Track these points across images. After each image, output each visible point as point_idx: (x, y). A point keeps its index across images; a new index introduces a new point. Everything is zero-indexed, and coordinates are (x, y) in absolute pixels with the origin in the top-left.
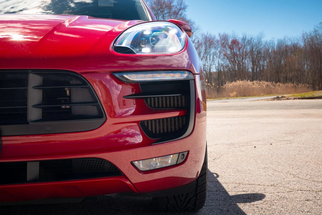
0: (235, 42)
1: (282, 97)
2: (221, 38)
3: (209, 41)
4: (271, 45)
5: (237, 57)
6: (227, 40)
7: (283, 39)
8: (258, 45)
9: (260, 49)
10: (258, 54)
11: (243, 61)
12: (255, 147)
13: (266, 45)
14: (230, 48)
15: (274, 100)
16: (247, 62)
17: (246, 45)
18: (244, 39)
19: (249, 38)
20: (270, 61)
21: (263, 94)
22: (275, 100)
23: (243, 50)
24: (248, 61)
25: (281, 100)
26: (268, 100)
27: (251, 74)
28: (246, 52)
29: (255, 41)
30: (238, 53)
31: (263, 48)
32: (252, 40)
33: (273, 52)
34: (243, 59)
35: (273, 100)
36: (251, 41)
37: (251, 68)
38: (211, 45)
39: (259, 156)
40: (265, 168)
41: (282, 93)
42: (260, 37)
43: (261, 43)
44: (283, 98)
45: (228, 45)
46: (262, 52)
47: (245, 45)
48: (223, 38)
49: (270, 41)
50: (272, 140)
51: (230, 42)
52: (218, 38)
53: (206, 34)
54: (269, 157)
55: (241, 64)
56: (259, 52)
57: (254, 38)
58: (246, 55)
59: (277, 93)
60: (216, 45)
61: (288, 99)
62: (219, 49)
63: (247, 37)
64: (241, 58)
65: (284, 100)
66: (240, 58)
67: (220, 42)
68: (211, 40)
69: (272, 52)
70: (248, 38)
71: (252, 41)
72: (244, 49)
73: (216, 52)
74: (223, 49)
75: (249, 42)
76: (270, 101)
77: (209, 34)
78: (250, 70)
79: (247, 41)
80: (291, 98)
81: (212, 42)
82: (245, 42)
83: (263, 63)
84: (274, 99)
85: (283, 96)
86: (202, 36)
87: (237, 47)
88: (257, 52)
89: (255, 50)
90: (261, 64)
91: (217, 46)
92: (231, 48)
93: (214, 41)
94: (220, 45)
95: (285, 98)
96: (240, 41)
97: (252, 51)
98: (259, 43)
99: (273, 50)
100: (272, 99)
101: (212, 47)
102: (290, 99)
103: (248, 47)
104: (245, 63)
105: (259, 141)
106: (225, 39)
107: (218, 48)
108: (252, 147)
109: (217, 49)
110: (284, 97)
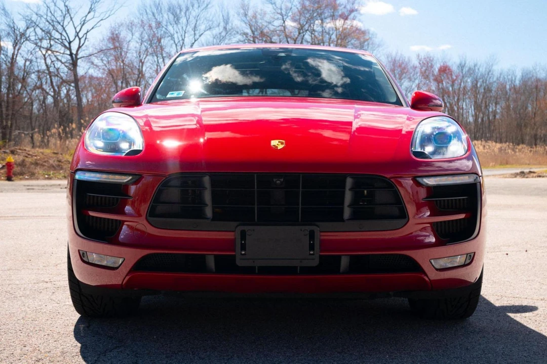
0: (444, 70)
1: (531, 172)
2: (421, 62)
3: (400, 66)
4: (510, 77)
5: (449, 97)
6: (432, 66)
7: (531, 69)
8: (486, 77)
9: (490, 83)
10: (485, 93)
11: (458, 104)
12: (507, 254)
13: (500, 77)
14: (436, 80)
15: (516, 177)
16: (466, 105)
17: (466, 77)
18: (462, 66)
19: (472, 64)
20: (508, 107)
21: (494, 163)
22: (518, 177)
23: (460, 85)
24: (468, 105)
25: (527, 177)
26: (504, 176)
27: (473, 127)
28: (464, 88)
29: (481, 69)
30: (451, 89)
31: (495, 82)
32: (477, 68)
33: (512, 90)
34: (458, 99)
35: (513, 176)
36: (475, 69)
37: (472, 116)
38: (403, 74)
39: (517, 266)
40: (529, 280)
41: (528, 162)
42: (491, 64)
43: (492, 74)
44: (532, 174)
45: (433, 75)
46: (494, 89)
47: (463, 77)
48: (424, 62)
49: (509, 70)
50: (529, 246)
51: (437, 70)
52: (415, 62)
53: (394, 54)
54: (530, 268)
55: (456, 109)
56: (488, 90)
57: (479, 64)
58: (464, 94)
59: (518, 163)
60: (412, 75)
61: (540, 176)
62: (417, 82)
63: (467, 62)
64: (456, 98)
65: (533, 177)
66: (454, 98)
67: (418, 70)
68: (403, 66)
69: (510, 90)
70: (470, 63)
71: (477, 71)
72: (461, 82)
73: (412, 86)
74: (424, 81)
75: (471, 71)
76: (508, 178)
77: (399, 55)
78: (471, 119)
79: (467, 69)
80: (545, 174)
81: (404, 68)
82: (464, 70)
83: (494, 109)
84: (516, 175)
85: (532, 170)
86: (388, 57)
87: (448, 78)
88: (484, 89)
89: (481, 86)
90: (491, 110)
91: (414, 75)
92: (438, 80)
93: (409, 67)
94: (418, 74)
95: (535, 175)
96: (454, 68)
97: (475, 86)
98: (488, 74)
99: (513, 86)
100: (512, 174)
101: (405, 77)
102: (543, 177)
103: (469, 80)
104: (463, 108)
105: (509, 246)
106: (428, 63)
107: (415, 79)
108: (503, 254)
109: (414, 82)
110: (534, 172)
